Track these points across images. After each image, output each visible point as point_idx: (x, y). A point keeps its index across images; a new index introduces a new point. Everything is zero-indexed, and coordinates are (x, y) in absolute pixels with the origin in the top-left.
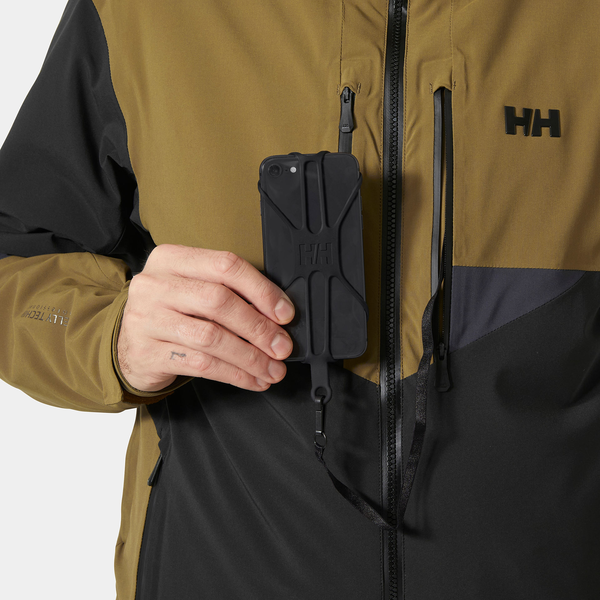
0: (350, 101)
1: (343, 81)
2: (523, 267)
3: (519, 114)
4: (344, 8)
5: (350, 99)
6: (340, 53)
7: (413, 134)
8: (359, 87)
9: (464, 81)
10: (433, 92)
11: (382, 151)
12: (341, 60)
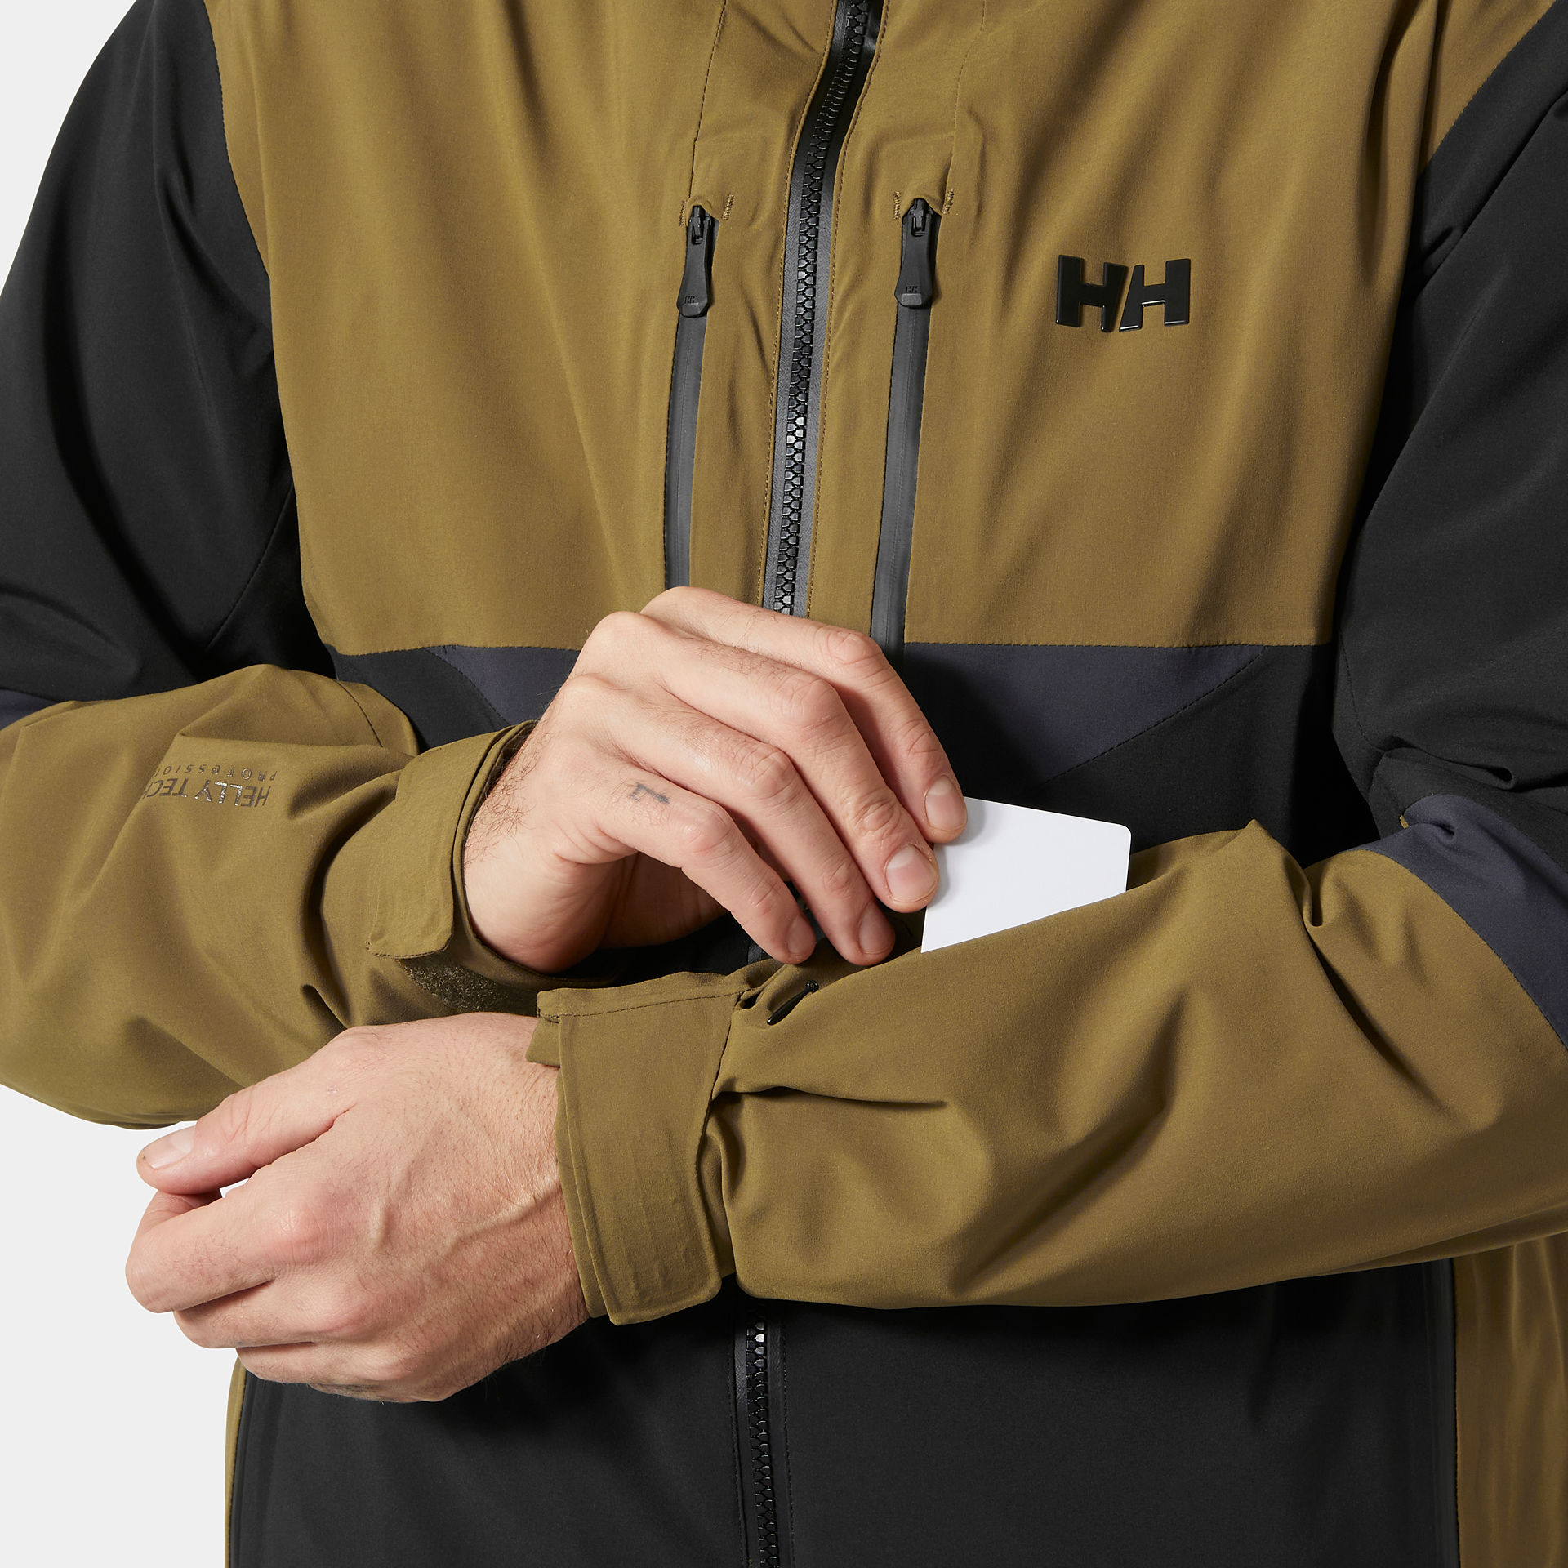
0: (704, 241)
1: (694, 192)
2: (1088, 643)
3: (1093, 276)
4: (724, 20)
5: (705, 236)
6: (696, 122)
7: (847, 314)
8: (728, 205)
9: (973, 193)
10: (901, 216)
11: (776, 359)
12: (696, 140)
